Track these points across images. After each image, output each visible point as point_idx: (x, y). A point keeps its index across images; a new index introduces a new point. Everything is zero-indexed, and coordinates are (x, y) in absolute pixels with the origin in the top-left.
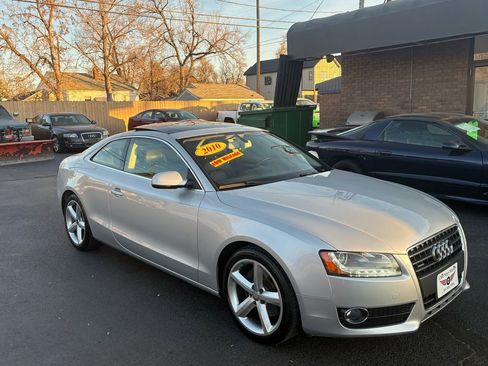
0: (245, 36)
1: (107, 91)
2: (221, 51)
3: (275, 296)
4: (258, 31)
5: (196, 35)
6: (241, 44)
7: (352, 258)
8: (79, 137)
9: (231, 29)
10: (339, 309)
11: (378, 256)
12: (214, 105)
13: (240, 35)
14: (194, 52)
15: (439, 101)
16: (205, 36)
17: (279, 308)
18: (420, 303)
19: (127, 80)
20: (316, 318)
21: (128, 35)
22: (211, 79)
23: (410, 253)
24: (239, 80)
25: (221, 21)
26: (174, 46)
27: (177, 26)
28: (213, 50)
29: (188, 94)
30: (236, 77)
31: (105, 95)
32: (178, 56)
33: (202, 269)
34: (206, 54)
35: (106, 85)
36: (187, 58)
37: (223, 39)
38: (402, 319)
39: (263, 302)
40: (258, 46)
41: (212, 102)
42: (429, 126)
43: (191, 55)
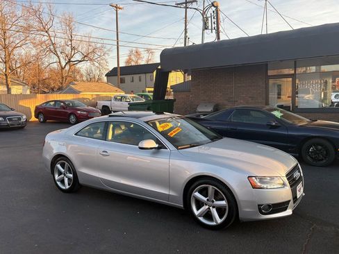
0: (109, 50)
1: (8, 86)
2: (91, 60)
3: (224, 203)
4: (118, 48)
5: (73, 48)
6: (106, 55)
7: (261, 179)
8: (5, 120)
9: (99, 45)
10: (259, 205)
11: (272, 178)
12: (94, 97)
13: (105, 50)
14: (72, 60)
15: (250, 97)
16: (80, 49)
17: (225, 209)
18: (292, 202)
19: (18, 77)
20: (247, 211)
21: (23, 47)
22: (78, 77)
23: (287, 176)
24: (99, 79)
25: (91, 40)
26: (57, 55)
27: (60, 41)
28: (86, 59)
29: (71, 89)
30: (97, 77)
31: (6, 89)
32: (60, 62)
33: (172, 193)
34: (81, 61)
35: (7, 82)
36: (66, 64)
37: (93, 52)
38: (285, 209)
39: (214, 207)
40: (118, 57)
41: (92, 95)
42: (251, 112)
43: (69, 61)
